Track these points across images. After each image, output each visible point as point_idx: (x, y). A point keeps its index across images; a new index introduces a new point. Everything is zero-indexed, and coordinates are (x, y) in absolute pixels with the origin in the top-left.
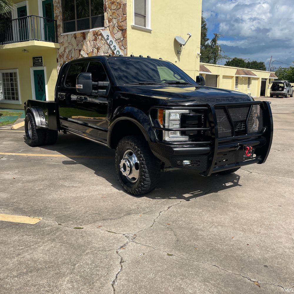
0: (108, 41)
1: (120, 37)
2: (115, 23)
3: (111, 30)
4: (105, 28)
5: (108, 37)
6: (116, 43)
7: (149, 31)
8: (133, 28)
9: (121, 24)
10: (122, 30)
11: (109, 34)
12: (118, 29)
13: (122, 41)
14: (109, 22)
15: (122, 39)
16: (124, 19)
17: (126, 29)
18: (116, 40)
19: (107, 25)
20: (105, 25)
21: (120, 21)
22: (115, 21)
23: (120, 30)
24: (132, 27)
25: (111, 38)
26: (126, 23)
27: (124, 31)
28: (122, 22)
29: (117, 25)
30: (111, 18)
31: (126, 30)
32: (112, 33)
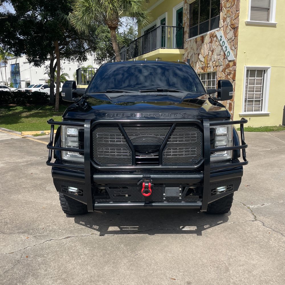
0: (221, 42)
3: (224, 30)
4: (220, 28)
5: (221, 38)
6: (228, 43)
7: (274, 26)
8: (248, 24)
9: (233, 22)
10: (234, 28)
11: (223, 35)
12: (230, 28)
13: (233, 40)
14: (224, 22)
15: (233, 38)
16: (237, 16)
17: (238, 26)
18: (228, 40)
19: (222, 25)
20: (220, 26)
21: (234, 18)
22: (228, 20)
23: (233, 28)
24: (246, 23)
25: (224, 39)
26: (238, 20)
27: (236, 29)
29: (230, 23)
30: (225, 17)
31: (237, 28)
32: (225, 33)
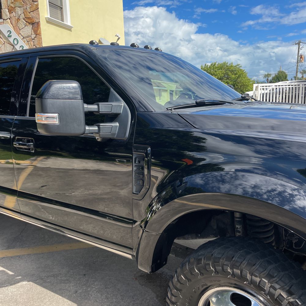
0: (11, 40)
1: (30, 34)
2: (20, 13)
3: (14, 22)
4: (4, 20)
5: (10, 33)
6: (24, 42)
7: (69, 28)
8: (49, 21)
9: (30, 15)
10: (33, 24)
11: (12, 30)
12: (25, 22)
13: (34, 39)
14: (10, 12)
15: (33, 36)
16: (34, 7)
17: (39, 22)
18: (23, 38)
19: (7, 15)
20: (4, 16)
21: (29, 10)
22: (19, 11)
23: (29, 23)
24: (47, 20)
25: (14, 35)
26: (39, 14)
27: (36, 25)
28: (31, 12)
29: (24, 16)
30: (13, 6)
31: (38, 23)
32: (17, 30)
